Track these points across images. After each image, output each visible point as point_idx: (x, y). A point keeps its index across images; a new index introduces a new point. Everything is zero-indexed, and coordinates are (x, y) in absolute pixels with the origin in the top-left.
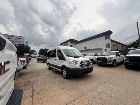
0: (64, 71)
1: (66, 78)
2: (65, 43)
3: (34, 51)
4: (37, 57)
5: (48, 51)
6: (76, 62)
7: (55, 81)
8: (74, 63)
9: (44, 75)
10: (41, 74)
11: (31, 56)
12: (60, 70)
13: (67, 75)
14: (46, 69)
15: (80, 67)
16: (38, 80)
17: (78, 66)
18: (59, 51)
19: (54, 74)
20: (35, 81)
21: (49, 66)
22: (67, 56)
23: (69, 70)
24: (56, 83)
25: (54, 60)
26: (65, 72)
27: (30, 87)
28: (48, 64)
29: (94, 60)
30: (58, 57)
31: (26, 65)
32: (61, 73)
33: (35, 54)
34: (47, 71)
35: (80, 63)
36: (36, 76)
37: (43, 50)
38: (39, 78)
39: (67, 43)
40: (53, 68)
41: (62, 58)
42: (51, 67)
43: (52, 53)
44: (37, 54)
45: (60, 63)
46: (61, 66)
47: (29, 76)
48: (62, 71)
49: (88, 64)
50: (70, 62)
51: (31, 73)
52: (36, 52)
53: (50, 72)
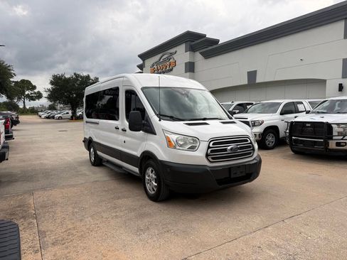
0: (150, 175)
1: (155, 198)
3: (26, 85)
4: (42, 109)
6: (193, 143)
7: (115, 208)
8: (185, 144)
9: (73, 186)
10: (64, 184)
12: (136, 170)
13: (159, 187)
14: (82, 163)
15: (206, 162)
16: (54, 204)
17: (198, 156)
19: (114, 185)
20: (41, 207)
21: (96, 154)
23: (164, 169)
24: (122, 214)
25: (112, 132)
26: (154, 176)
28: (89, 143)
31: (6, 148)
33: (32, 98)
34: (87, 173)
35: (209, 147)
36: (44, 189)
37: (68, 80)
38: (56, 194)
40: (108, 161)
41: (140, 122)
42: (99, 156)
44: (39, 96)
45: (136, 144)
46: (138, 154)
48: (143, 171)
50: (169, 141)
51: (27, 176)
52: (34, 87)
53: (99, 174)
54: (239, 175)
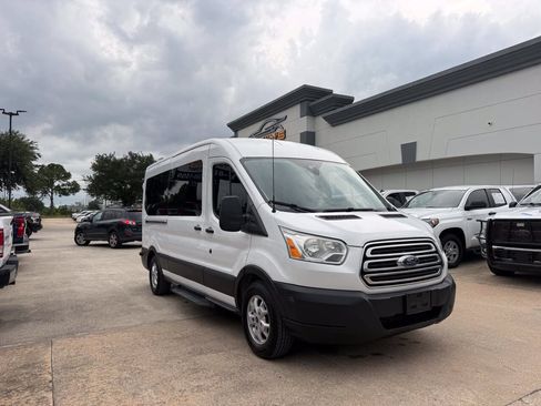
0: (257, 308)
1: (267, 353)
2: (263, 119)
3: (56, 171)
4: (79, 208)
5: (151, 172)
7: (196, 371)
8: (321, 251)
10: (106, 326)
11: (37, 206)
12: (230, 300)
13: (273, 330)
14: (138, 291)
15: (359, 286)
16: (88, 363)
17: (346, 275)
18: (224, 173)
19: (190, 328)
20: (65, 368)
21: (160, 275)
22: (276, 205)
23: (283, 299)
24: (209, 383)
25: (190, 235)
26: (264, 311)
27: (39, 401)
28: (150, 257)
29: (471, 239)
30: (217, 212)
31: (13, 262)
32: (233, 320)
33: (64, 192)
34: (147, 307)
35: (365, 258)
36: (71, 334)
37: (119, 164)
38: (89, 345)
39: (280, 115)
40: (181, 287)
41: (239, 217)
42: (167, 279)
43: (180, 184)
44: (75, 188)
45: (228, 253)
46: (234, 271)
47: (29, 331)
48: (243, 303)
49: (422, 260)
50: (291, 248)
51: (46, 313)
52: (68, 176)
53: (165, 309)
54: (420, 310)
